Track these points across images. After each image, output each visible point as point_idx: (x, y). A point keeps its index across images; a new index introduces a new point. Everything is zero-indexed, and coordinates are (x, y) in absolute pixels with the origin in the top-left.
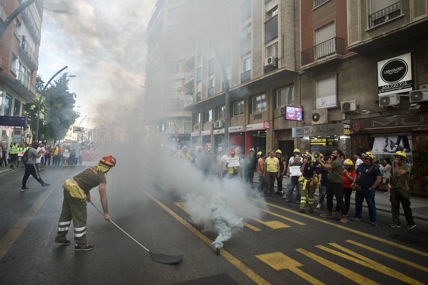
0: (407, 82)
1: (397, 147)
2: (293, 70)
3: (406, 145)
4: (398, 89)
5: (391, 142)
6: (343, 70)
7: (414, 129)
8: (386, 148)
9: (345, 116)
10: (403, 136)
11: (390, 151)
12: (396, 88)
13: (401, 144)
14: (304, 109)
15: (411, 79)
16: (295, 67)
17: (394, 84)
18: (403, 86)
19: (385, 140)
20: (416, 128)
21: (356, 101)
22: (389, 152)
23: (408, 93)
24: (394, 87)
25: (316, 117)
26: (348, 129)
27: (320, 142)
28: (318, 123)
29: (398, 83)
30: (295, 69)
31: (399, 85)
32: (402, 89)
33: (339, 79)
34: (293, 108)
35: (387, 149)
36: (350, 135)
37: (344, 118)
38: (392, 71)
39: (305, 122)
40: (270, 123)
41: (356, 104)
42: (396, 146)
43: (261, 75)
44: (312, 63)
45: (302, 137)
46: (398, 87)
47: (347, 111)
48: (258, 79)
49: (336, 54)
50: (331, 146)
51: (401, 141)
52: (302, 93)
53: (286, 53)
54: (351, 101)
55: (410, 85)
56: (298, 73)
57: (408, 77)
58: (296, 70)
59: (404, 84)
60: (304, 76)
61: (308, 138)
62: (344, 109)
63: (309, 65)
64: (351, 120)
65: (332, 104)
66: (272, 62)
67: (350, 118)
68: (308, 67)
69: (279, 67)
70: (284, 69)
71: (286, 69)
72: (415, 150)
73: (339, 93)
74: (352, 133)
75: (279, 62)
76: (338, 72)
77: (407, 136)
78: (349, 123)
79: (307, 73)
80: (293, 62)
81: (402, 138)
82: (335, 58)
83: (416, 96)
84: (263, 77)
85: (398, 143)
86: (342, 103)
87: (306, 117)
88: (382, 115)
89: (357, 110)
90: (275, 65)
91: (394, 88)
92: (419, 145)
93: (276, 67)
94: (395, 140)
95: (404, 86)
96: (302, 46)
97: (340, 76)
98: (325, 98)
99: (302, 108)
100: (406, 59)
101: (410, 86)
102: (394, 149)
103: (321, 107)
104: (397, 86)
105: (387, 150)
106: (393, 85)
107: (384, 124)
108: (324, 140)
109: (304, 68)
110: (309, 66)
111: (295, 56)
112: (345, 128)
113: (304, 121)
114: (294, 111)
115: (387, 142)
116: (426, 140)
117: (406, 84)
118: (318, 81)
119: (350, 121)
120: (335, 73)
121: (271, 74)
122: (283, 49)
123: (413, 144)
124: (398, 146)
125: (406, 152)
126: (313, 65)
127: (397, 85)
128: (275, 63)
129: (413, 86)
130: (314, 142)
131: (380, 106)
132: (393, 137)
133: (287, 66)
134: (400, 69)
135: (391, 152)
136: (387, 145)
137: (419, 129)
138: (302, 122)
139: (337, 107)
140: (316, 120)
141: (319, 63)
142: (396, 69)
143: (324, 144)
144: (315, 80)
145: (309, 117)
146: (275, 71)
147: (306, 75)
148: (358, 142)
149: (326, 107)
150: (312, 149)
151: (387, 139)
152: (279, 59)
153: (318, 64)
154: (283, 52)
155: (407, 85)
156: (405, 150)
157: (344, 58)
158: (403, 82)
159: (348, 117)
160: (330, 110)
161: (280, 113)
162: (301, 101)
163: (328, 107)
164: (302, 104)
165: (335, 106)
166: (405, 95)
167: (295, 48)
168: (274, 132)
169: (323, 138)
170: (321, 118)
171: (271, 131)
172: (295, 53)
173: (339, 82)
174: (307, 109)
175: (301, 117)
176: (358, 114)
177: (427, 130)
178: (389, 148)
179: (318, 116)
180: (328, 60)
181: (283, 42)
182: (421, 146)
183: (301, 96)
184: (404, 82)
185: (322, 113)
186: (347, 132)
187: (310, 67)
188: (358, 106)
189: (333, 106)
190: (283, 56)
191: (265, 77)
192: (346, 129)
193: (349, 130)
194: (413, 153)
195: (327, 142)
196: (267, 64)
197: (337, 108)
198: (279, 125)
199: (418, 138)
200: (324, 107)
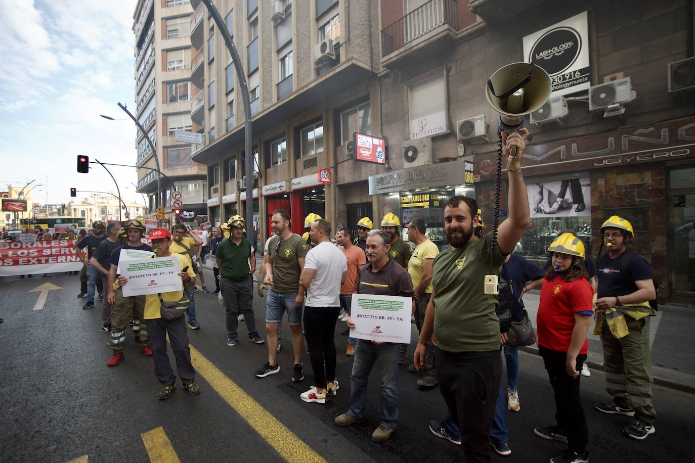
0: (580, 71)
1: (559, 203)
2: (368, 68)
3: (578, 197)
4: (563, 88)
5: (550, 192)
6: (457, 61)
7: (595, 164)
8: (540, 205)
9: (463, 149)
10: (572, 181)
11: (547, 211)
12: (558, 85)
13: (568, 196)
14: (388, 141)
15: (587, 64)
16: (372, 62)
17: (555, 77)
18: (572, 80)
19: (538, 189)
20: (600, 161)
21: (485, 117)
22: (545, 213)
23: (585, 92)
24: (555, 84)
25: (411, 153)
26: (470, 172)
27: (419, 202)
28: (415, 164)
29: (563, 76)
30: (372, 66)
31: (564, 79)
32: (570, 86)
33: (450, 79)
34: (369, 139)
35: (542, 208)
36: (476, 185)
37: (461, 153)
38: (551, 52)
39: (392, 166)
40: (330, 174)
41: (485, 122)
42: (559, 200)
43: (311, 80)
44: (402, 50)
45: (387, 194)
46: (564, 83)
47: (468, 137)
48: (306, 89)
49: (446, 26)
50: (438, 209)
51: (568, 189)
52: (384, 112)
53: (355, 32)
54: (476, 117)
55: (585, 77)
56: (377, 74)
57: (581, 61)
58: (372, 69)
59: (574, 77)
60: (387, 79)
61: (397, 196)
62: (463, 135)
63: (396, 53)
64: (475, 155)
65: (437, 129)
66: (328, 51)
67: (473, 152)
68: (395, 58)
69: (343, 59)
70: (350, 63)
71: (354, 62)
72: (596, 205)
73: (452, 106)
74: (478, 180)
75: (342, 51)
76: (449, 66)
77: (578, 179)
78: (472, 160)
79: (392, 74)
80: (367, 53)
81: (570, 184)
82: (444, 33)
83: (603, 96)
84: (313, 84)
85: (562, 195)
86: (458, 123)
87: (393, 156)
88: (533, 141)
89: (486, 134)
90: (334, 58)
91: (555, 86)
92: (604, 194)
93: (337, 61)
94: (556, 189)
95: (574, 80)
96: (382, 22)
97: (453, 72)
98: (427, 117)
99: (385, 139)
100: (579, 25)
101: (586, 79)
102: (556, 206)
103: (418, 135)
104: (560, 82)
105: (541, 210)
106: (554, 81)
107: (539, 159)
108: (426, 197)
109: (387, 61)
110: (396, 56)
111: (370, 41)
112: (466, 171)
113: (388, 164)
114: (371, 144)
115: (541, 193)
116: (617, 184)
117: (578, 77)
118: (412, 88)
119: (474, 157)
120: (443, 68)
121: (328, 76)
122: (349, 25)
123: (592, 195)
124: (561, 199)
125: (578, 210)
126: (403, 54)
127: (560, 79)
128: (334, 53)
129: (590, 79)
130: (407, 201)
131: (531, 123)
132: (552, 183)
133: (355, 56)
134: (567, 45)
135: (550, 213)
136: (542, 199)
137: (605, 162)
138: (386, 166)
139: (449, 131)
140: (411, 159)
141: (415, 48)
142: (558, 48)
143: (427, 205)
144: (408, 86)
145: (397, 156)
146: (334, 68)
147: (390, 77)
148: (489, 196)
149: (427, 135)
150: (404, 215)
151: (542, 188)
152: (341, 45)
153: (413, 49)
154: (347, 32)
155: (580, 78)
156: (575, 206)
157: (460, 36)
158: (572, 73)
159: (469, 150)
160: (435, 139)
161: (347, 152)
162: (383, 127)
163: (430, 134)
164: (383, 132)
165: (445, 130)
166: (577, 98)
167: (370, 27)
168: (337, 189)
169: (425, 194)
170: (420, 155)
171: (332, 186)
172: (370, 35)
173: (451, 83)
174: (393, 142)
175: (383, 157)
176: (487, 143)
177: (621, 164)
178: (545, 206)
179: (415, 151)
180: (431, 40)
181: (349, 11)
182: (609, 198)
183: (383, 118)
184: (575, 72)
185: (422, 145)
186: (470, 178)
187: (398, 56)
188: (488, 127)
189: (440, 132)
190: (349, 38)
191: (317, 82)
192: (468, 171)
193: (472, 173)
194: (592, 212)
195: (431, 202)
196: (319, 55)
197: (448, 135)
198: (347, 176)
199: (601, 182)
200: (424, 135)
